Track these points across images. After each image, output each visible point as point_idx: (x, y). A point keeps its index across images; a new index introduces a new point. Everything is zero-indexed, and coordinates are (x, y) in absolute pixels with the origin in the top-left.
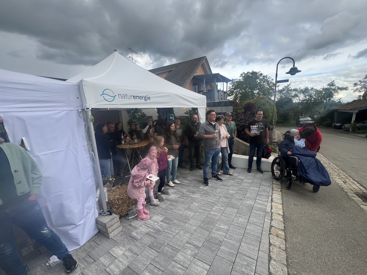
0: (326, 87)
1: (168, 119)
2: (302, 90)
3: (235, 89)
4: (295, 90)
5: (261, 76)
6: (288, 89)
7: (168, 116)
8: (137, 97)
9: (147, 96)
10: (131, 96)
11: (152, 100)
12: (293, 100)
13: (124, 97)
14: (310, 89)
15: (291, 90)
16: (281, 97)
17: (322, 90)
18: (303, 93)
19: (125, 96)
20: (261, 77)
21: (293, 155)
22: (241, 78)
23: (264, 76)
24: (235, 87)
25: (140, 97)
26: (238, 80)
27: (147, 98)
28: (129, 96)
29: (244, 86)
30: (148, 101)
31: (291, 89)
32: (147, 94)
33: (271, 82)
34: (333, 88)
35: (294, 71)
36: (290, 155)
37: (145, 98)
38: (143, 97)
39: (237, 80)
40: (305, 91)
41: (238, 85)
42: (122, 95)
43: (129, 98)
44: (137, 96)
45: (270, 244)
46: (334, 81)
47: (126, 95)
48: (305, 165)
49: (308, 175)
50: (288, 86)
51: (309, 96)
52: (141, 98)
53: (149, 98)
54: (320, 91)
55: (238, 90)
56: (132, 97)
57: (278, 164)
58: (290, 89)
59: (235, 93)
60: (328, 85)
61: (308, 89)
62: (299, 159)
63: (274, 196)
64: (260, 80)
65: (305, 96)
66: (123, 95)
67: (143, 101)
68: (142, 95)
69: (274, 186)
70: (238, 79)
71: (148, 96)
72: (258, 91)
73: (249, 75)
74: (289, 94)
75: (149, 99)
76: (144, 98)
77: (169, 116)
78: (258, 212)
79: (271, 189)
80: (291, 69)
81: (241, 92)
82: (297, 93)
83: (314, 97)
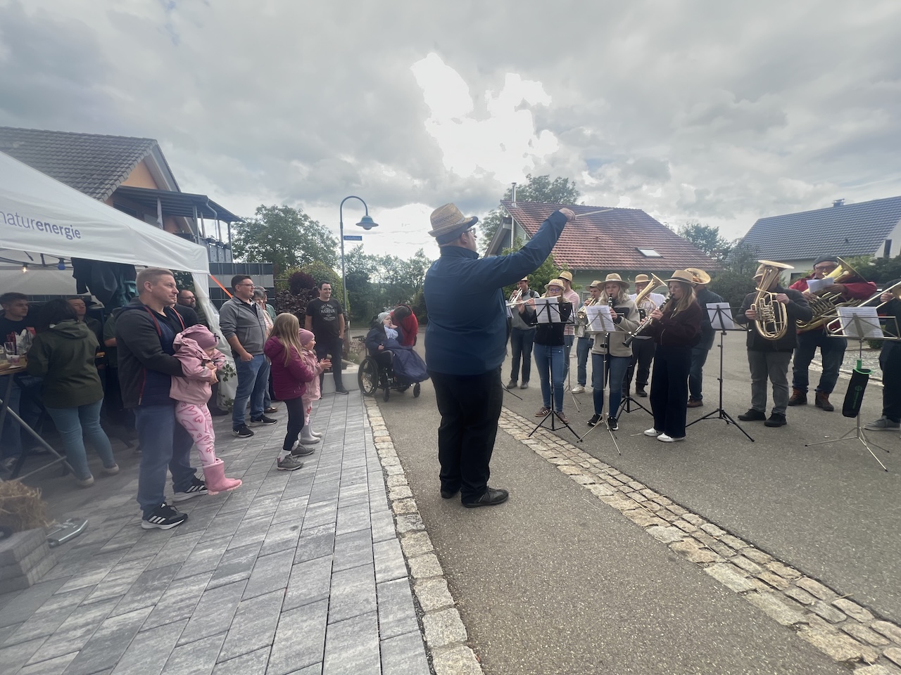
0: (414, 258)
1: (125, 292)
2: (381, 260)
3: (246, 241)
4: (371, 258)
5: (305, 220)
6: (360, 256)
7: (123, 286)
8: (47, 226)
9: (71, 228)
10: (30, 221)
11: (84, 239)
12: (370, 276)
13: (11, 221)
14: (393, 258)
15: (365, 258)
16: (350, 269)
17: (409, 262)
18: (384, 264)
19: (15, 218)
20: (307, 224)
21: (385, 349)
22: (260, 217)
23: (311, 222)
24: (247, 236)
25: (55, 227)
26: (254, 222)
27: (71, 233)
28: (25, 220)
29: (270, 237)
30: (75, 239)
31: (365, 256)
32: (71, 223)
33: (327, 237)
34: (423, 260)
35: (367, 223)
36: (382, 350)
37: (67, 230)
38: (61, 228)
39: (249, 221)
40: (387, 262)
41: (253, 233)
42: (6, 215)
43: (27, 225)
44: (45, 224)
45: (377, 450)
46: (422, 249)
47: (17, 216)
48: (401, 359)
49: (406, 372)
50: (360, 248)
51: (393, 271)
52: (56, 231)
53: (77, 233)
54: (407, 264)
55: (256, 245)
56: (35, 226)
57: (368, 371)
58: (363, 255)
59: (247, 251)
60: (417, 255)
61: (390, 258)
62: (393, 353)
63: (369, 412)
64: (304, 230)
65: (388, 271)
66: (11, 217)
67: (62, 238)
68: (59, 222)
69: (367, 403)
70: (251, 219)
71: (75, 228)
72: (303, 252)
73: (277, 215)
74: (362, 264)
75: (78, 236)
76: (63, 230)
77: (126, 285)
78: (354, 432)
79: (364, 407)
80: (364, 219)
81: (264, 250)
82: (375, 263)
83: (401, 274)
